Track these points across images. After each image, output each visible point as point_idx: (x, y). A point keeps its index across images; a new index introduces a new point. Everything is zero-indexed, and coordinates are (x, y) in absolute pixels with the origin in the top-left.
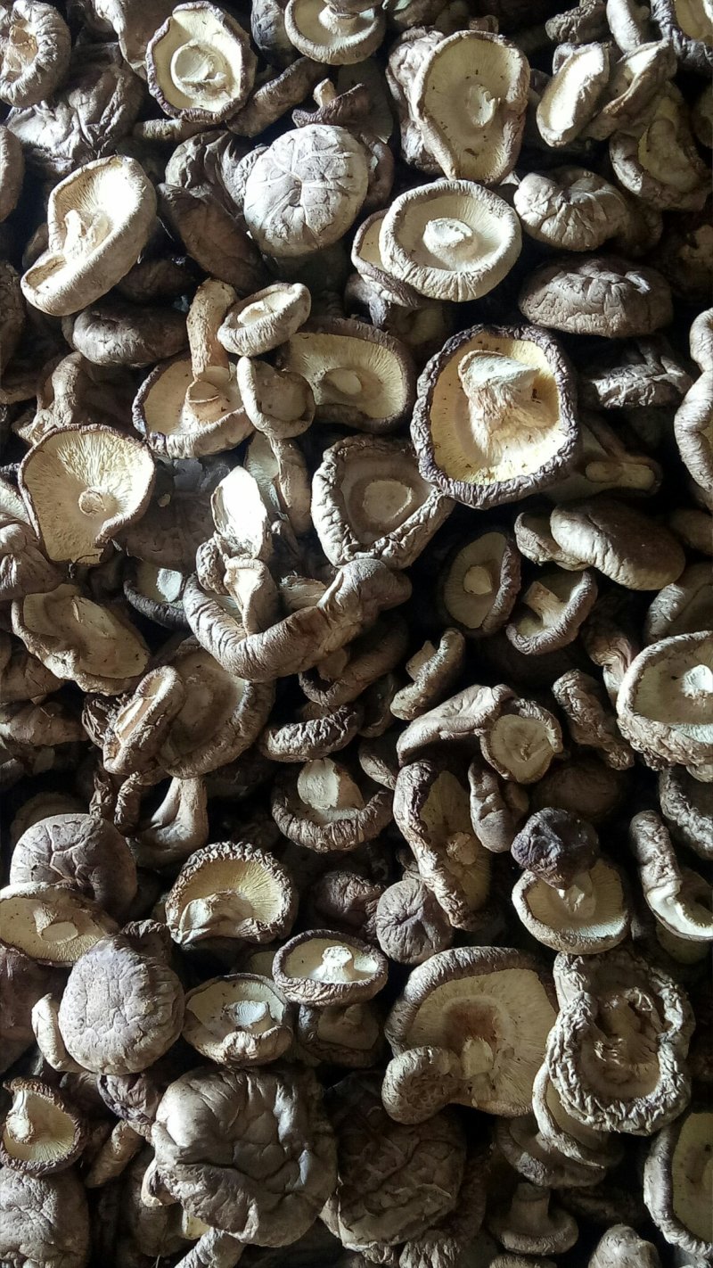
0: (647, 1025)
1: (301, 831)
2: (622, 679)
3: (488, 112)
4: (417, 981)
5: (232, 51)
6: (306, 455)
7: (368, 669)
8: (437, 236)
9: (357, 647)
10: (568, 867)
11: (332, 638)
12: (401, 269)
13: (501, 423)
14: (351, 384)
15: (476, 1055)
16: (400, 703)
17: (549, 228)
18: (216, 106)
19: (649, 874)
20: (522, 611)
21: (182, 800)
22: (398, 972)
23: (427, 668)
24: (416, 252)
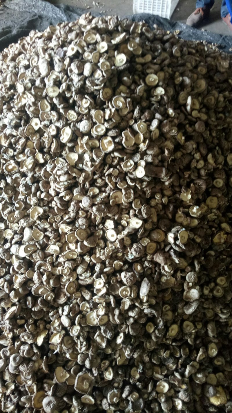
0: (130, 193)
1: (98, 185)
2: (122, 165)
3: (100, 117)
4: (111, 194)
5: (75, 114)
6: (91, 151)
7: (101, 169)
8: (99, 130)
9: (100, 168)
10: (121, 182)
11: (98, 167)
12: (96, 133)
13: (108, 145)
14: (94, 144)
15: (117, 199)
16: (105, 171)
17: (108, 127)
18: (75, 120)
19: (128, 181)
20: (113, 161)
21: (87, 184)
22: (109, 194)
23: (106, 168)
24: (97, 131)
